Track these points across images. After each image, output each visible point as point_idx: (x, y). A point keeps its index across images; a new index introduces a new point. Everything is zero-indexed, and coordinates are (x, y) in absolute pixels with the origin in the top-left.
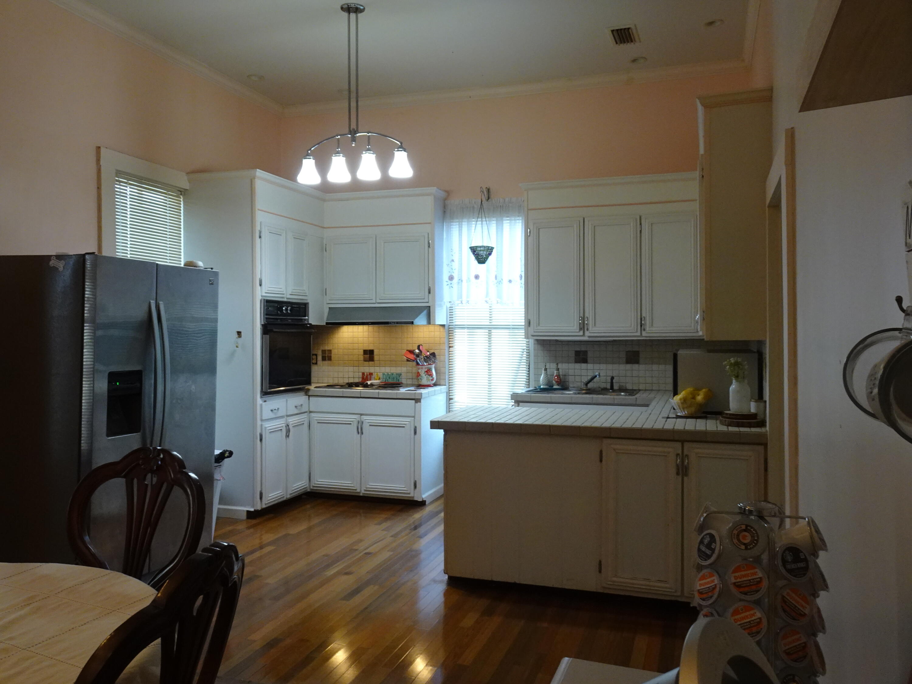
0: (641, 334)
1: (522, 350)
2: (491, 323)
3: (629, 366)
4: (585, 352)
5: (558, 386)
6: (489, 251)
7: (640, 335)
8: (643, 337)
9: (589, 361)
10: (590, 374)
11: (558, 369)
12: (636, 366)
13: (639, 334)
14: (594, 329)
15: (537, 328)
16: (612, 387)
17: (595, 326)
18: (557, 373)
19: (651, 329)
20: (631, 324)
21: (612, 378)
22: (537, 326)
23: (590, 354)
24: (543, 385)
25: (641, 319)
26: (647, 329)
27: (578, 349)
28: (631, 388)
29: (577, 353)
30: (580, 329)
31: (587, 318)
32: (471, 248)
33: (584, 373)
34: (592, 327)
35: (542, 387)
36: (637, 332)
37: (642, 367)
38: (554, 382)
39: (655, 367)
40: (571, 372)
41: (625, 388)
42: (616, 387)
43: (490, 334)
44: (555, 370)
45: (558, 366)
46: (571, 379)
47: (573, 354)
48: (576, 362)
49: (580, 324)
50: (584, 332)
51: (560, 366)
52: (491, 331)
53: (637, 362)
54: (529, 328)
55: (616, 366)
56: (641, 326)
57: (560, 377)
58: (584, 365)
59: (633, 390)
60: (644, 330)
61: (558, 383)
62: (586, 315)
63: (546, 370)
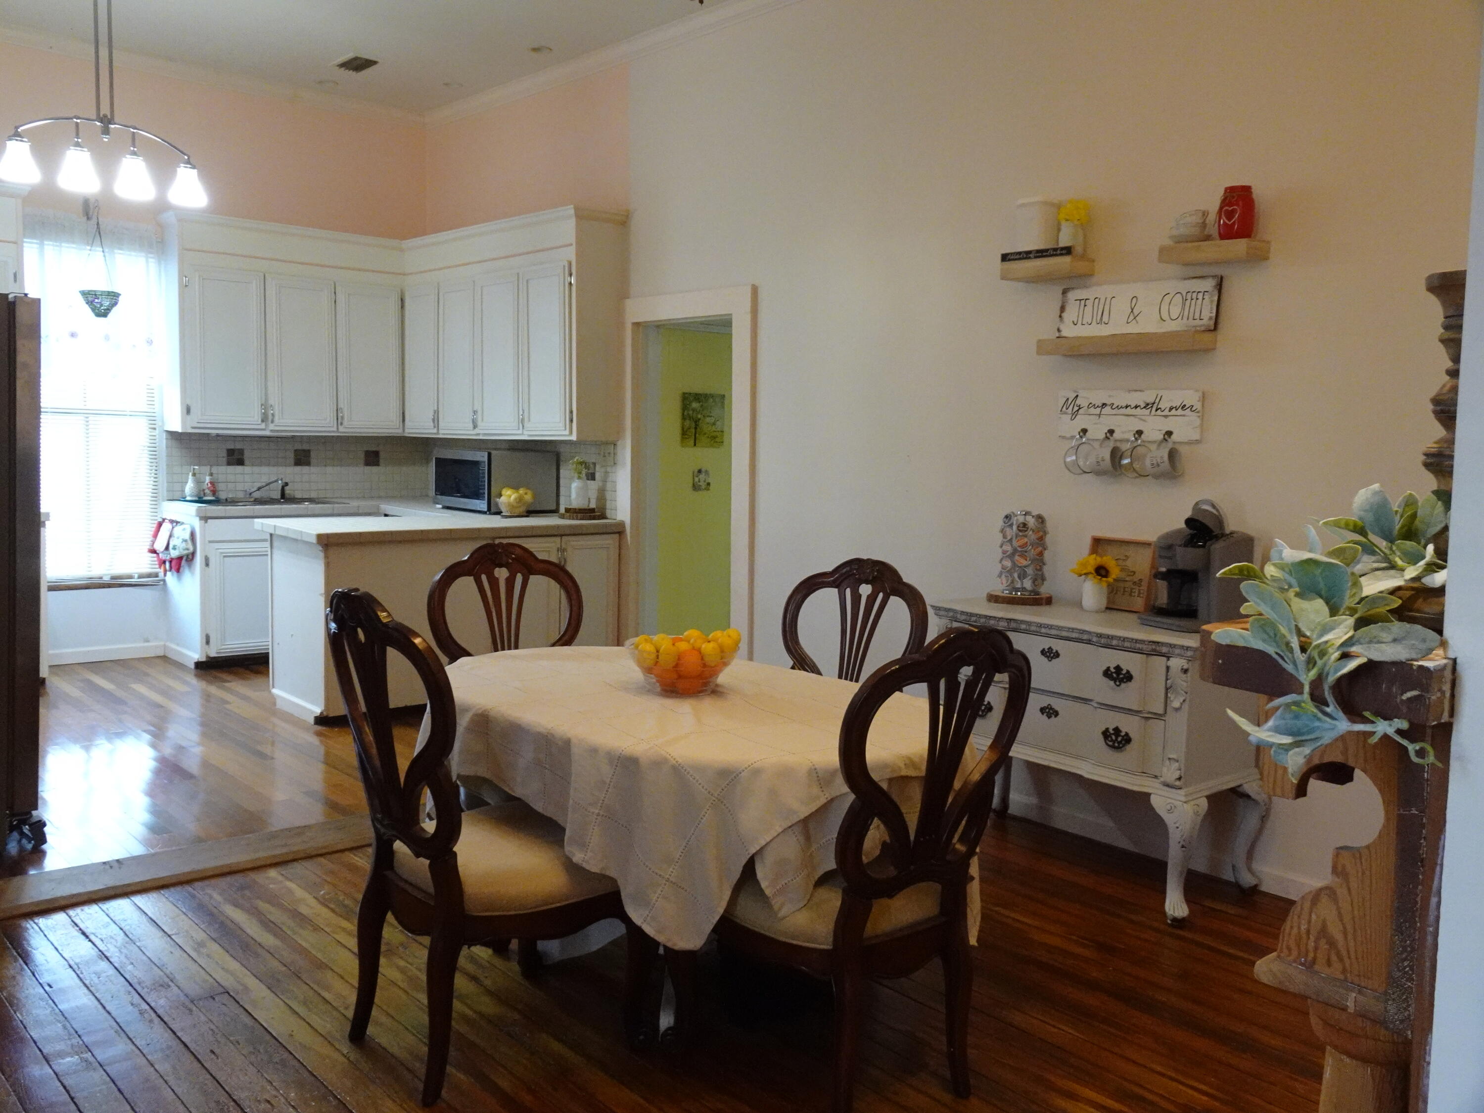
0: (338, 429)
2: (91, 406)
3: (297, 468)
4: (241, 452)
5: (213, 497)
6: (114, 297)
8: (341, 432)
9: (246, 462)
11: (210, 475)
12: (306, 469)
13: (335, 429)
14: (279, 420)
15: (201, 418)
16: (285, 496)
17: (281, 417)
18: (209, 479)
19: (349, 423)
20: (326, 417)
21: (283, 486)
22: (200, 415)
23: (247, 454)
24: (190, 496)
25: (338, 410)
27: (232, 447)
28: (300, 496)
29: (230, 452)
30: (263, 421)
31: (272, 406)
32: (85, 294)
33: (241, 478)
35: (188, 498)
36: (333, 426)
37: (313, 469)
38: (207, 491)
39: (329, 469)
40: (225, 478)
41: (293, 497)
42: (288, 495)
43: (87, 421)
44: (207, 475)
45: (209, 470)
47: (224, 454)
48: (229, 463)
49: (262, 413)
50: (266, 425)
51: (212, 470)
52: (91, 418)
53: (308, 464)
54: (188, 417)
55: (281, 469)
57: (213, 485)
58: (239, 469)
59: (303, 498)
60: (342, 424)
61: (214, 493)
62: (271, 403)
63: (194, 474)
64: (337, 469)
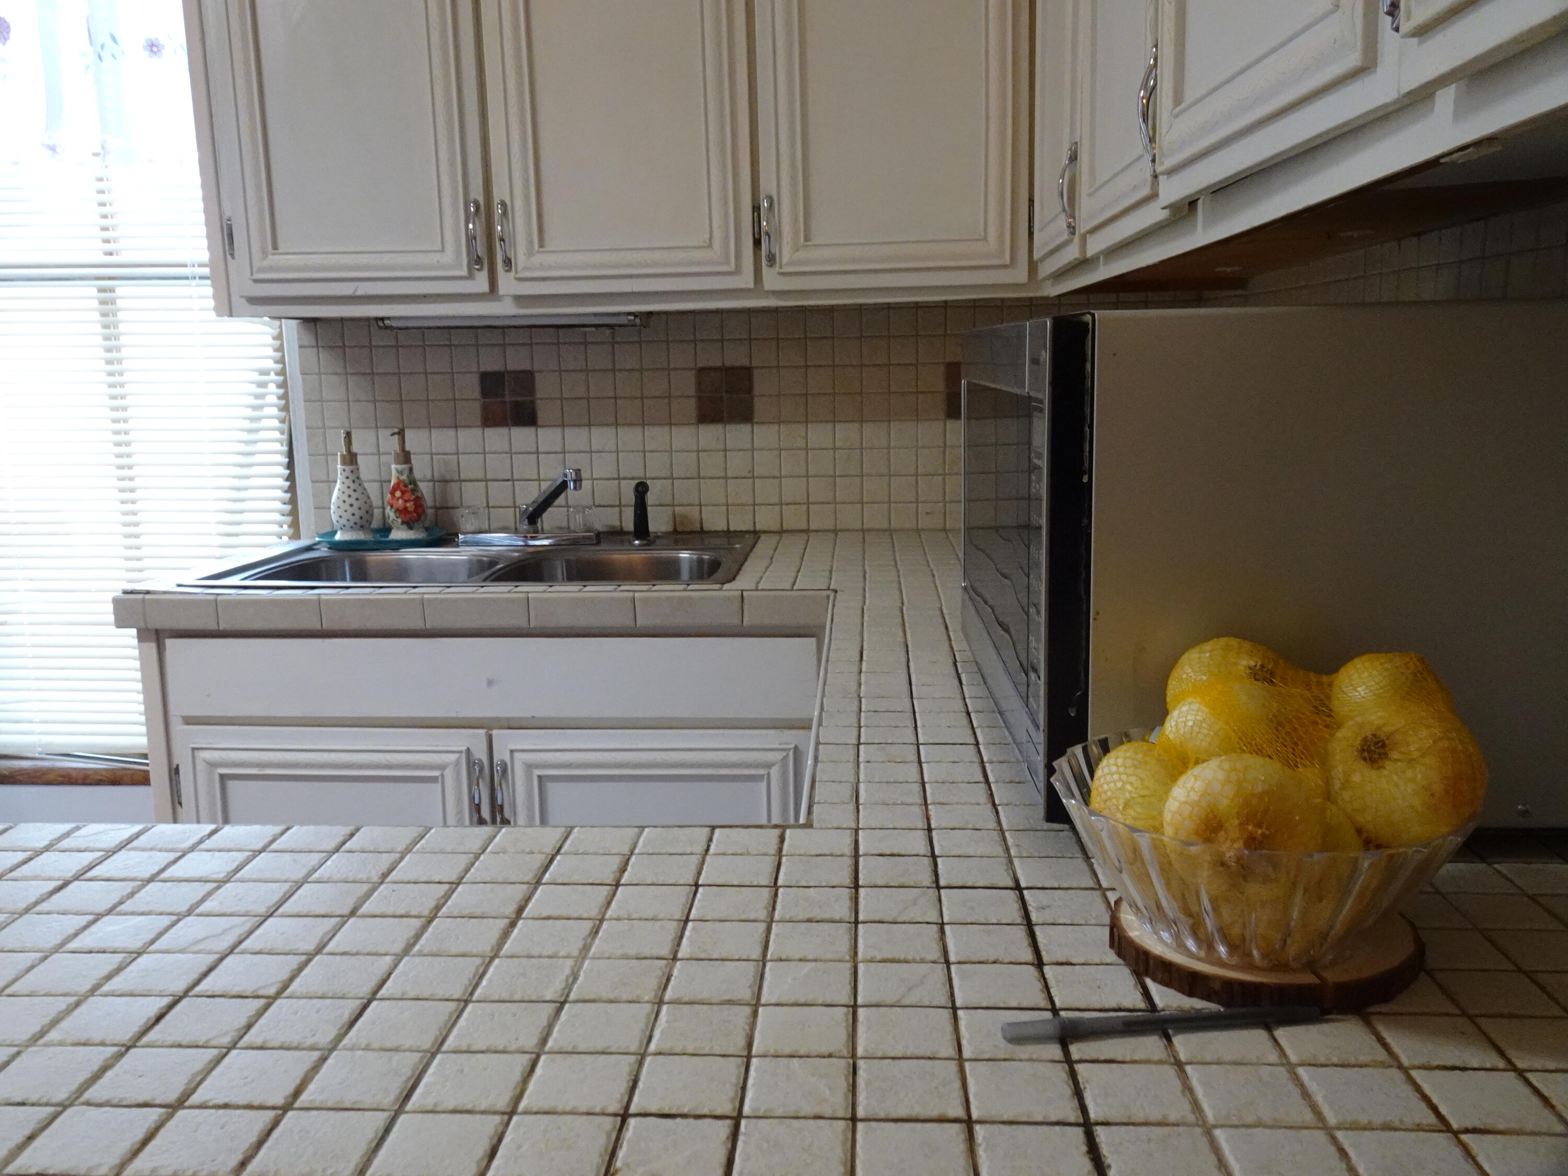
1: (256, 377)
2: (111, 254)
3: (710, 434)
4: (526, 380)
5: (410, 528)
7: (751, 285)
9: (541, 415)
10: (552, 473)
11: (405, 457)
12: (737, 434)
13: (746, 280)
14: (538, 259)
15: (266, 263)
16: (641, 528)
17: (541, 245)
18: (400, 472)
19: (801, 255)
20: (711, 238)
21: (641, 490)
22: (265, 254)
23: (545, 387)
25: (756, 208)
26: (786, 254)
27: (495, 364)
28: (721, 526)
29: (492, 383)
30: (476, 261)
31: (503, 204)
33: (525, 466)
34: (530, 253)
35: (338, 537)
36: (737, 272)
37: (764, 434)
38: (389, 512)
39: (819, 434)
40: (470, 466)
41: (699, 529)
42: (658, 522)
43: (107, 302)
44: (391, 458)
45: (403, 442)
46: (472, 494)
47: (470, 387)
48: (490, 420)
49: (471, 239)
50: (492, 279)
51: (415, 440)
52: (112, 290)
53: (745, 415)
55: (657, 436)
56: (757, 243)
57: (415, 490)
58: (521, 436)
59: (728, 533)
60: (772, 259)
61: (411, 518)
62: (500, 192)
63: (351, 459)
64: (846, 433)
